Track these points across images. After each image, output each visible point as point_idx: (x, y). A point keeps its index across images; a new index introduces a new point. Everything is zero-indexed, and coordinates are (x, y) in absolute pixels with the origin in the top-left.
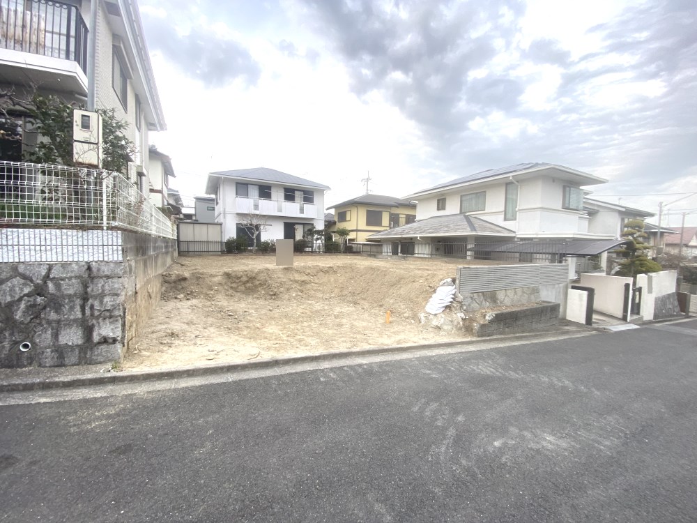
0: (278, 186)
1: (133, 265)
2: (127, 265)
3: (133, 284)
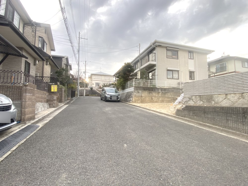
1: (140, 92)
2: (136, 91)
3: (140, 94)
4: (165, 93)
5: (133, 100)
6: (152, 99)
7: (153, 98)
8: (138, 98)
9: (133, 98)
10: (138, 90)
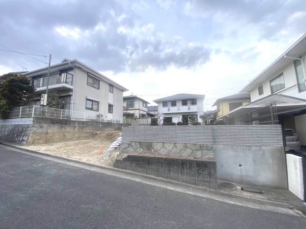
0: (179, 100)
1: (45, 126)
2: (37, 125)
3: (44, 130)
4: (83, 128)
5: (30, 140)
6: (64, 136)
7: (66, 134)
8: (40, 137)
9: (28, 136)
10: (40, 123)
